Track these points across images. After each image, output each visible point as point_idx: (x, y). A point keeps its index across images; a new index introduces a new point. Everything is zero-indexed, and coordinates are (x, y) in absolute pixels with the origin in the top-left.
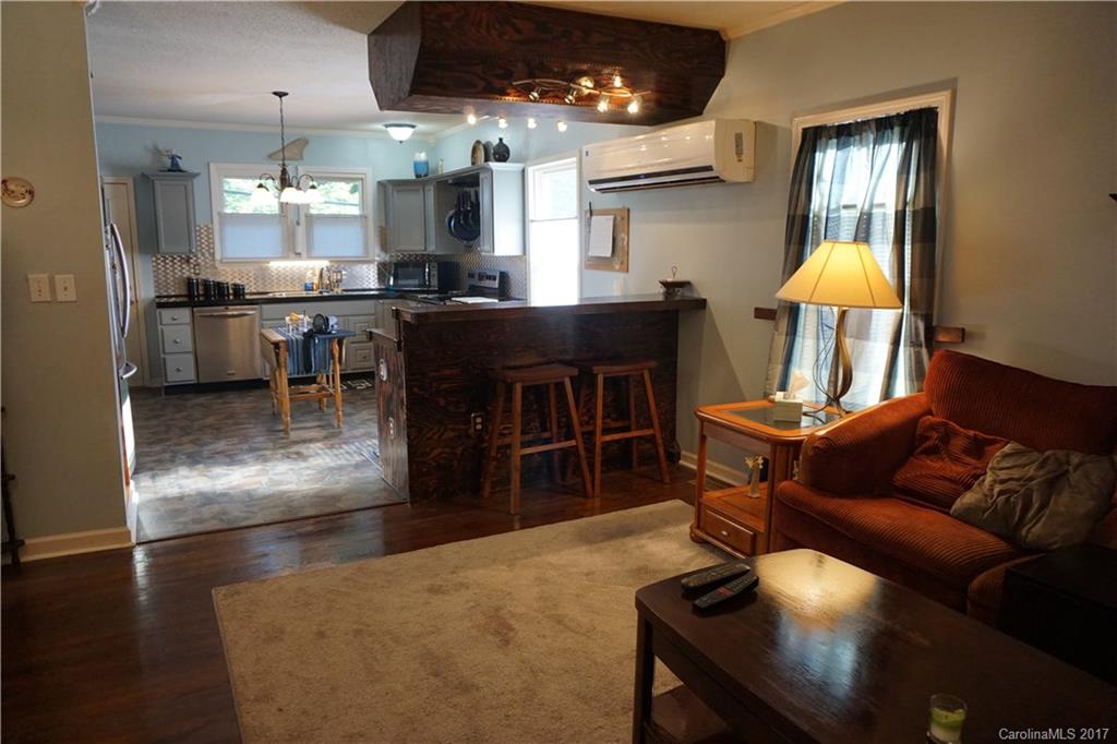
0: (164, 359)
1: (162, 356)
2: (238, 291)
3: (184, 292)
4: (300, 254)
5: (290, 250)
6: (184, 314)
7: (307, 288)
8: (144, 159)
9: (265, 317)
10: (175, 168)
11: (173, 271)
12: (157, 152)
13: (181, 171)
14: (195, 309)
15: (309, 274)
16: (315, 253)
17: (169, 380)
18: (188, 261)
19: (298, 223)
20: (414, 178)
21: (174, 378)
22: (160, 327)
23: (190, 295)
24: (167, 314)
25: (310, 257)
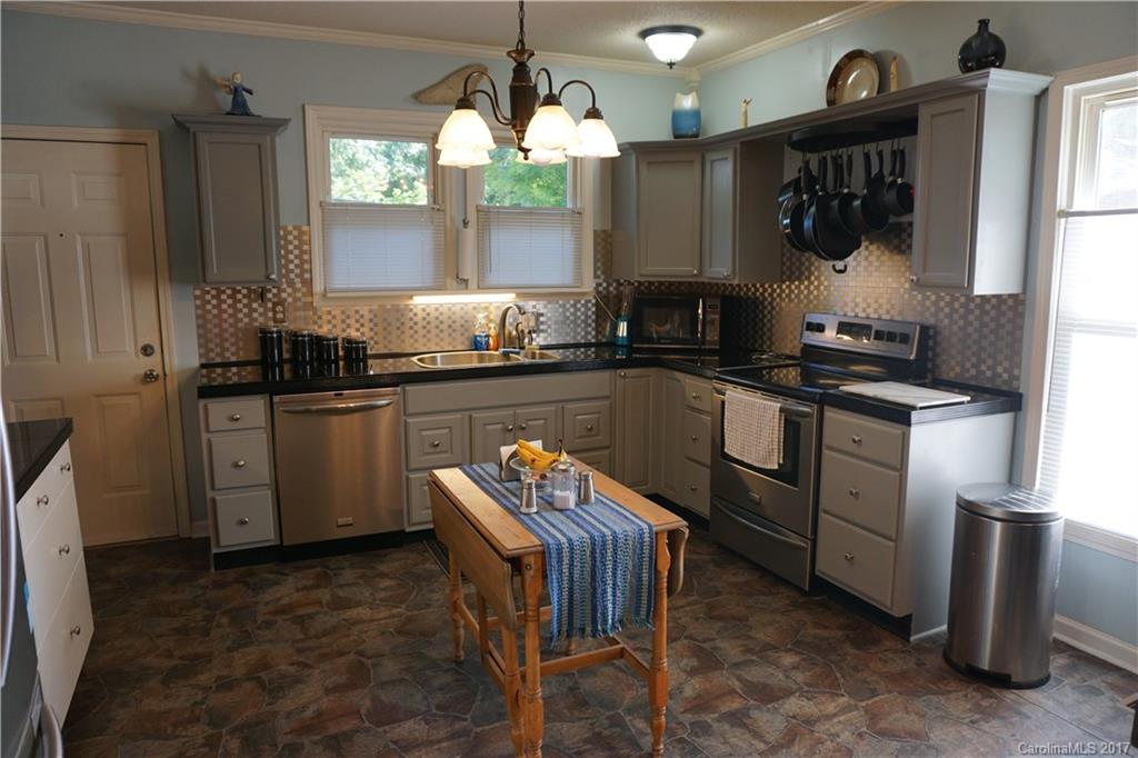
0: (214, 500)
1: (210, 494)
2: (355, 353)
3: (254, 356)
4: (466, 281)
5: (451, 275)
6: (253, 409)
7: (476, 345)
8: (182, 97)
9: (411, 410)
10: (239, 107)
11: (233, 316)
12: (205, 82)
13: (248, 115)
14: (276, 399)
15: (481, 316)
16: (492, 279)
17: (223, 543)
18: (262, 296)
19: (465, 223)
20: (672, 139)
21: (231, 538)
22: (205, 436)
23: (266, 362)
24: (219, 410)
25: (483, 287)
